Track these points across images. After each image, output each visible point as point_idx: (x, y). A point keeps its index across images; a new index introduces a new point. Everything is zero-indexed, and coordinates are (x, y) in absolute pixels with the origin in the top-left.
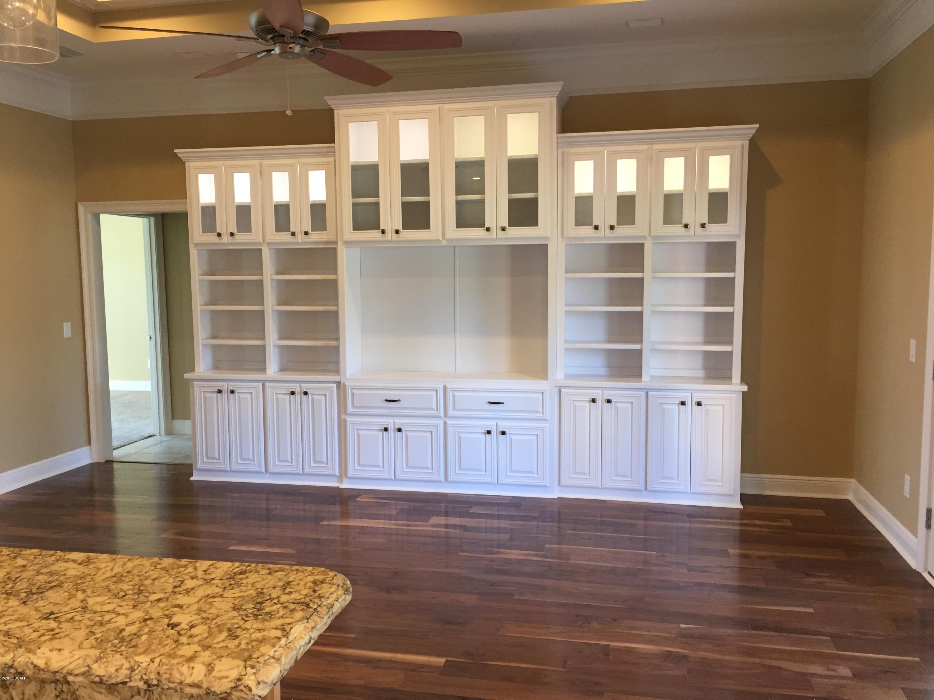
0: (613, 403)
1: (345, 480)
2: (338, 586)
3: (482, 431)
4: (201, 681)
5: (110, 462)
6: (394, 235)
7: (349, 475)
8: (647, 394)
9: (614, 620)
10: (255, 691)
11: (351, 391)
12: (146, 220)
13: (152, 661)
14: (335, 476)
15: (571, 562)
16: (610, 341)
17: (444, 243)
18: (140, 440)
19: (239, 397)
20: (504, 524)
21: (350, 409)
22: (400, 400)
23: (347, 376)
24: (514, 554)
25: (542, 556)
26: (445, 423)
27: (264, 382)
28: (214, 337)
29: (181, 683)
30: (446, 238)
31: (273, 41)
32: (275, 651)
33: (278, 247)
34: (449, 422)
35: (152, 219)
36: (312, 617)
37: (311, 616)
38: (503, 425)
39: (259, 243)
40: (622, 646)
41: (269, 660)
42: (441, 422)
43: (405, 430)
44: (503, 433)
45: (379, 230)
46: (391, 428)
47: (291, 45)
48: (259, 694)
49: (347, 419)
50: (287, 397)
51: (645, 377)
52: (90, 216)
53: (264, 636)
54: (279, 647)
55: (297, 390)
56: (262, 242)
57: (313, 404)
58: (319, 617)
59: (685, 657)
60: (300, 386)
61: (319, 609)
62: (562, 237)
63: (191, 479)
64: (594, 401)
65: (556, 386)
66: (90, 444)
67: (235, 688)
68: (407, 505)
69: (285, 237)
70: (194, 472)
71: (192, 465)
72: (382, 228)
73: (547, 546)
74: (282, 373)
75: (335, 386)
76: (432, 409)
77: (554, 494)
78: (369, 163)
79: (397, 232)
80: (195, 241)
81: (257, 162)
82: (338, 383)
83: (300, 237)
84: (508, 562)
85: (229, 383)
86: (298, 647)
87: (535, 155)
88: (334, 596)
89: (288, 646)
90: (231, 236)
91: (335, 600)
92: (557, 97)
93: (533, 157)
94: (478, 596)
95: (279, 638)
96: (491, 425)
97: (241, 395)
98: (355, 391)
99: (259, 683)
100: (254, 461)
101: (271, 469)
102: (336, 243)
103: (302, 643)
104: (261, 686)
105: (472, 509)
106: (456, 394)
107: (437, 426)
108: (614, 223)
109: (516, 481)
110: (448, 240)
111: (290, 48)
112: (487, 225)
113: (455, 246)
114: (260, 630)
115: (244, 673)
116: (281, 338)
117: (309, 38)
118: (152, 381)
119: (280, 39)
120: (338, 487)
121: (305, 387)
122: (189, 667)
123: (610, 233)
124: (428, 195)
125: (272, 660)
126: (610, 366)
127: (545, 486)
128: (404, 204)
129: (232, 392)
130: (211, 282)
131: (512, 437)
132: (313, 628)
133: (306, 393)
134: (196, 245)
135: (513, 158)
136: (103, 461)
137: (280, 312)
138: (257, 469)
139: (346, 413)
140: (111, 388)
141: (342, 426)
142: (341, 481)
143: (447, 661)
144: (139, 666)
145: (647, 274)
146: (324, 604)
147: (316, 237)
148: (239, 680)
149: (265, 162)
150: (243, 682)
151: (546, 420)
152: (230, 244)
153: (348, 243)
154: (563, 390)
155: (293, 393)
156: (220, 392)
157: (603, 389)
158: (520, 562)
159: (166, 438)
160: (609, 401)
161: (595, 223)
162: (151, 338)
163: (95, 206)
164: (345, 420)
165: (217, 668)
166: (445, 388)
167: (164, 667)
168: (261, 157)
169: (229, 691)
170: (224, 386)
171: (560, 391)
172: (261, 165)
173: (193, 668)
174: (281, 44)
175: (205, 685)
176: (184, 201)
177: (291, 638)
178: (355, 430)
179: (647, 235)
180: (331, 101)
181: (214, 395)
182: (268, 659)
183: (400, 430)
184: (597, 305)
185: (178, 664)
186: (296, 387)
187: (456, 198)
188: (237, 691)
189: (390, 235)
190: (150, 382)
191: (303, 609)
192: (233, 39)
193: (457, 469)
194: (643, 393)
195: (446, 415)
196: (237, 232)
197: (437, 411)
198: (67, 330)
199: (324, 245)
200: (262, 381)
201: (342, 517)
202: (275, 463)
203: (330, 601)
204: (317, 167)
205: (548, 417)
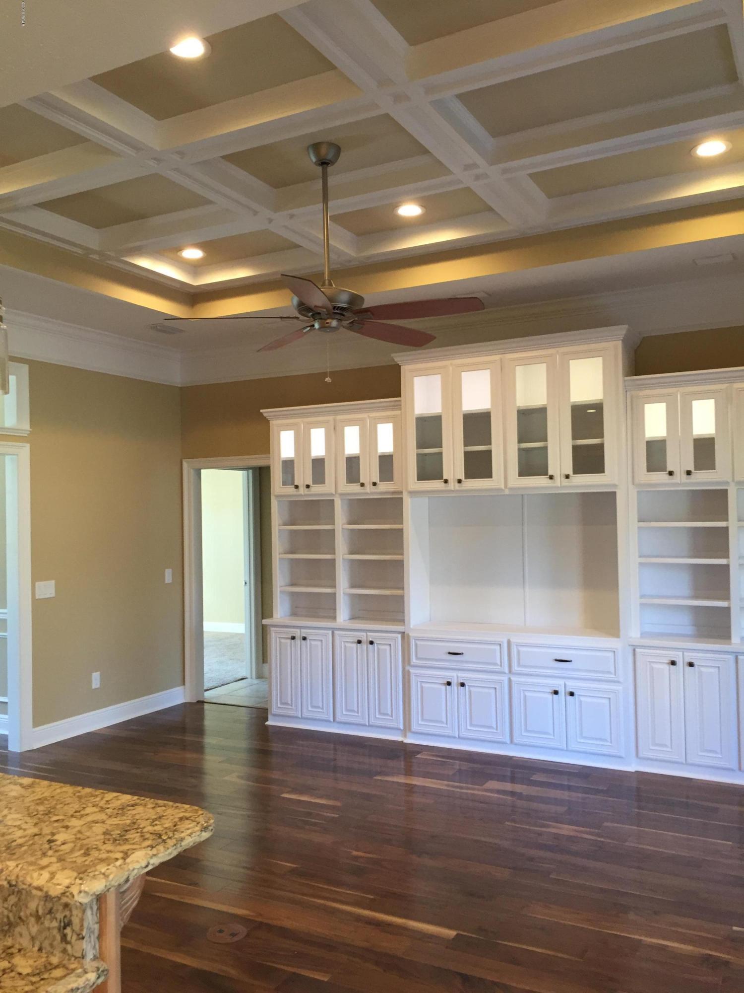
0: (696, 666)
1: (409, 734)
2: (198, 823)
3: (549, 691)
4: (43, 886)
5: (201, 703)
6: (457, 485)
7: (413, 729)
8: (737, 658)
9: (655, 913)
10: (76, 898)
11: (415, 642)
12: (245, 472)
13: (17, 866)
14: (399, 729)
15: (627, 844)
16: (696, 597)
17: (507, 492)
18: (232, 683)
19: (311, 645)
20: (564, 795)
21: (414, 661)
22: (463, 654)
23: (411, 627)
24: (566, 830)
25: (598, 835)
26: (510, 680)
27: (333, 630)
28: (293, 584)
29: (30, 885)
30: (508, 487)
31: (313, 318)
32: (108, 869)
33: (350, 498)
34: (513, 678)
35: (251, 471)
36: (157, 847)
37: (156, 845)
38: (572, 685)
39: (332, 494)
40: (654, 943)
41: (99, 876)
42: (505, 679)
43: (468, 686)
44: (572, 694)
45: (442, 479)
46: (454, 682)
47: (328, 321)
48: (80, 901)
49: (411, 671)
50: (354, 645)
51: (735, 639)
52: (192, 471)
53: (109, 857)
54: (114, 866)
55: (364, 639)
56: (334, 493)
57: (378, 655)
58: (164, 847)
59: (727, 963)
60: (367, 635)
61: (168, 841)
62: (633, 484)
63: (267, 723)
64: (673, 663)
65: (629, 645)
66: (184, 684)
67: (64, 894)
68: (465, 766)
69: (355, 488)
70: (270, 717)
71: (267, 709)
72: (445, 477)
73: (606, 824)
74: (352, 621)
75: (399, 636)
76: (495, 664)
77: (631, 767)
78: (433, 415)
79: (460, 481)
80: (276, 494)
81: (331, 418)
82: (403, 634)
83: (369, 488)
84: (557, 837)
85: (302, 630)
86: (131, 869)
87: (601, 400)
88: (189, 831)
89: (122, 867)
90: (307, 488)
91: (187, 835)
92: (622, 340)
93: (598, 402)
94: (512, 870)
95: (117, 859)
96: (558, 684)
97: (313, 643)
98: (418, 642)
99: (80, 892)
100: (323, 709)
101: (339, 718)
102: (401, 493)
103: (137, 866)
104: (82, 894)
105: (534, 776)
106: (522, 649)
107: (501, 682)
108: (691, 468)
109: (588, 748)
110: (511, 489)
111: (328, 323)
112: (550, 473)
113: (522, 495)
114: (109, 852)
115: (73, 882)
116: (353, 586)
117: (345, 313)
118: (246, 624)
119: (318, 317)
120: (402, 742)
121: (371, 636)
122: (39, 873)
123: (687, 479)
124: (490, 444)
125: (102, 876)
126: (696, 624)
127: (620, 757)
128: (467, 454)
129: (304, 639)
130: (292, 531)
131: (582, 699)
132: (154, 855)
133: (372, 643)
134: (277, 496)
135: (577, 404)
136: (195, 701)
137: (352, 561)
138: (324, 717)
139: (409, 664)
140: (205, 629)
141: (406, 678)
142: (405, 736)
143: (457, 935)
144: (7, 869)
145: (732, 524)
146: (176, 836)
147: (383, 487)
148: (68, 887)
149: (339, 417)
150: (70, 889)
151: (618, 682)
152: (305, 495)
153: (413, 493)
154: (638, 650)
155: (359, 642)
156: (293, 638)
157: (684, 650)
158: (570, 839)
159: (256, 681)
160: (691, 665)
161: (669, 468)
162: (246, 583)
163: (196, 462)
164: (409, 672)
165: (57, 876)
166: (509, 642)
167: (24, 872)
168: (336, 412)
169: (59, 896)
170: (297, 633)
171: (634, 650)
172: (335, 420)
173: (41, 875)
174: (319, 321)
175: (45, 889)
176: (268, 455)
177: (128, 860)
178: (419, 683)
179: (730, 480)
180: (398, 358)
181: (289, 641)
182: (98, 874)
183: (463, 685)
184: (677, 557)
185: (33, 870)
186: (363, 636)
187: (518, 446)
188: (64, 896)
189: (453, 484)
190: (244, 624)
191: (154, 839)
192: (279, 320)
193: (523, 731)
194: (731, 658)
195: (510, 671)
196: (313, 484)
197: (501, 666)
198: (168, 576)
199: (390, 495)
200: (331, 628)
201: (406, 775)
202: (342, 712)
203: (182, 835)
204: (385, 420)
205: (621, 680)
